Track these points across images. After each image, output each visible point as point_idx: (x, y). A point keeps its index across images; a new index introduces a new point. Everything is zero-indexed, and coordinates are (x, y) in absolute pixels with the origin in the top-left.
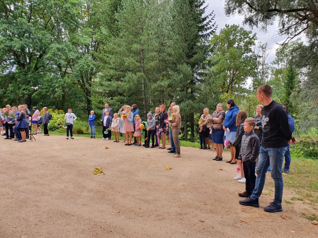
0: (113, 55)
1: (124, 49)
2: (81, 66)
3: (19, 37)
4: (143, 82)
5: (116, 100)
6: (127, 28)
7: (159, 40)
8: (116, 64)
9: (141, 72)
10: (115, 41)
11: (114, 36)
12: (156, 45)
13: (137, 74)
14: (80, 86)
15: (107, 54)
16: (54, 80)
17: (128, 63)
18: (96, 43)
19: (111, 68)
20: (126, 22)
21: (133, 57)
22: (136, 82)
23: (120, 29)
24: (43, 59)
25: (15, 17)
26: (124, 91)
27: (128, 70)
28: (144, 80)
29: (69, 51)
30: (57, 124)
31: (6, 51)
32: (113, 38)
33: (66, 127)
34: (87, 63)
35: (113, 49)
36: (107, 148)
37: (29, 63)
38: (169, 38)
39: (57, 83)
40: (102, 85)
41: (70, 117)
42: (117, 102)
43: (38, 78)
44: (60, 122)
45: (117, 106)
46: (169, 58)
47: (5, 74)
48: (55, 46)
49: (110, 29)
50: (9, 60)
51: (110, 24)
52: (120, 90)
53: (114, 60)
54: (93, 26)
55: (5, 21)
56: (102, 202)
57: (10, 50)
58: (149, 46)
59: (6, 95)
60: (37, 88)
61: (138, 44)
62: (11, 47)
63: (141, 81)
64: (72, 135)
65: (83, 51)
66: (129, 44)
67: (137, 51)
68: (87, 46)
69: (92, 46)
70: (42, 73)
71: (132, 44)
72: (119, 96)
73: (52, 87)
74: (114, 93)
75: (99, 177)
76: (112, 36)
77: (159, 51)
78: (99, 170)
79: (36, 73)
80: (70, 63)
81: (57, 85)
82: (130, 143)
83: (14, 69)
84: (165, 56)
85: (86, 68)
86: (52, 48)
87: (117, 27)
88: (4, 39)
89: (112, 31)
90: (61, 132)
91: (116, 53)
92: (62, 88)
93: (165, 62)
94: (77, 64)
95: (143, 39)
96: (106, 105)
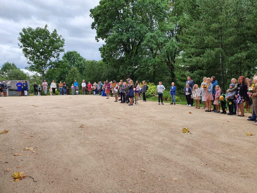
0: (195, 36)
1: (204, 29)
2: (167, 48)
3: (126, 32)
4: (221, 56)
5: (197, 74)
6: (207, 11)
7: (238, 16)
8: (197, 43)
9: (219, 48)
10: (196, 24)
11: (195, 19)
12: (235, 21)
13: (215, 49)
14: (166, 64)
15: (189, 36)
16: (148, 60)
17: (208, 41)
18: (179, 28)
19: (192, 47)
20: (206, 5)
21: (211, 35)
22: (214, 57)
23: (200, 13)
24: (141, 45)
25: (124, 18)
26: (203, 65)
27: (207, 47)
28: (222, 54)
29: (159, 37)
30: (151, 93)
31: (118, 43)
32: (194, 21)
33: (158, 96)
34: (173, 44)
35: (195, 31)
36: (191, 113)
37: (132, 49)
38: (249, 12)
39: (150, 62)
40: (184, 61)
41: (160, 88)
42: (197, 75)
43: (138, 60)
44: (153, 92)
45: (197, 79)
46: (248, 32)
47: (118, 58)
48: (149, 34)
49: (192, 14)
50: (120, 49)
51: (192, 10)
52: (199, 65)
53: (195, 40)
54: (176, 14)
55: (118, 22)
56: (191, 154)
57: (121, 41)
58: (227, 23)
59: (119, 73)
60: (137, 67)
61: (216, 23)
62: (121, 39)
63: (219, 55)
64: (162, 102)
65: (169, 35)
66: (208, 24)
67: (216, 30)
68: (172, 31)
69: (176, 30)
70: (140, 56)
71: (211, 25)
72: (199, 70)
73: (147, 66)
74: (195, 67)
75: (187, 135)
76: (193, 20)
77: (237, 27)
78: (186, 130)
79: (136, 56)
80: (159, 46)
81: (150, 64)
82: (209, 110)
83: (123, 55)
84: (243, 30)
85: (171, 49)
86: (147, 36)
87: (198, 11)
88: (117, 35)
89: (194, 16)
90: (154, 99)
91: (197, 34)
92: (154, 66)
93: (243, 36)
94: (165, 47)
95: (221, 18)
96: (188, 78)
